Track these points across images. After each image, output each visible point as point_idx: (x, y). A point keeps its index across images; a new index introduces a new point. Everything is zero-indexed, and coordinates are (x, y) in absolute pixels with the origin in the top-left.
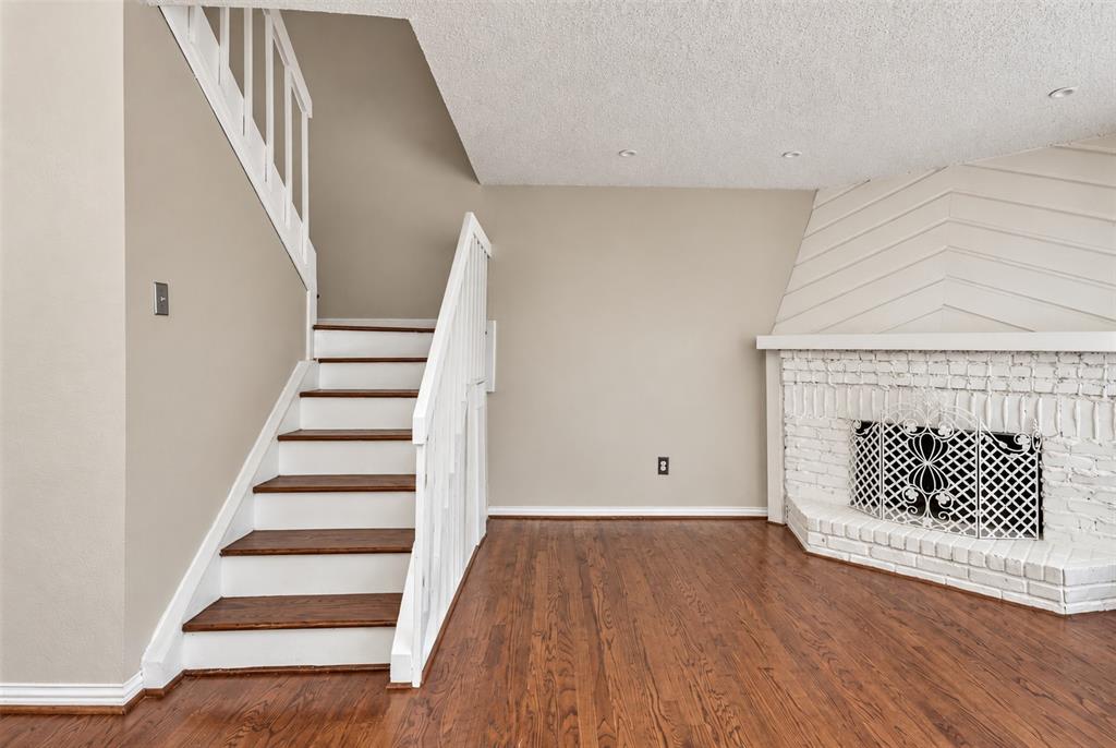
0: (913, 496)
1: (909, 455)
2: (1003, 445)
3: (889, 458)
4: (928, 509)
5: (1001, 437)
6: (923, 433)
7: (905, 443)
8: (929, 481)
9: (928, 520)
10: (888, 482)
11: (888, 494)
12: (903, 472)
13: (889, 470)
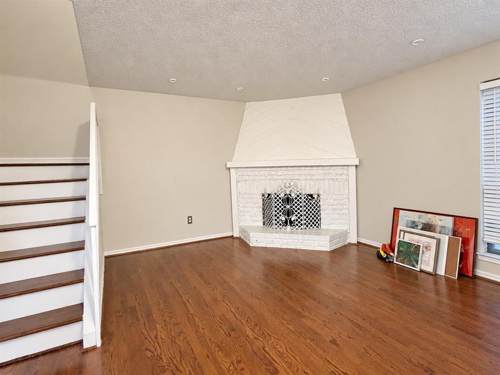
0: (283, 219)
1: (282, 205)
2: (310, 198)
3: (276, 207)
4: (289, 224)
5: (309, 195)
6: (287, 196)
7: (280, 201)
8: (288, 213)
9: (289, 227)
10: (276, 216)
11: (276, 220)
12: (280, 211)
13: (276, 211)
